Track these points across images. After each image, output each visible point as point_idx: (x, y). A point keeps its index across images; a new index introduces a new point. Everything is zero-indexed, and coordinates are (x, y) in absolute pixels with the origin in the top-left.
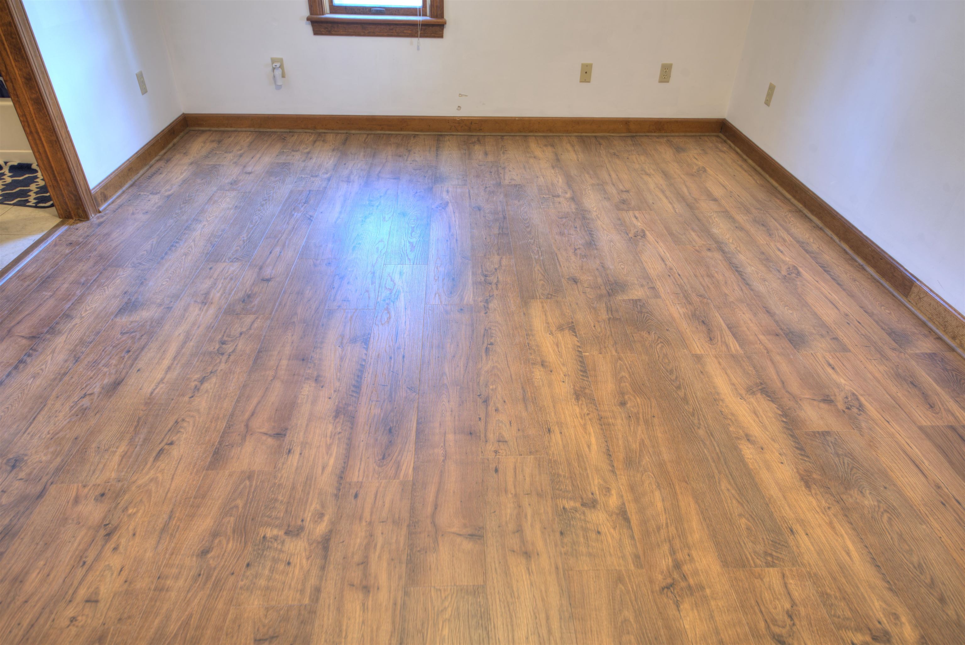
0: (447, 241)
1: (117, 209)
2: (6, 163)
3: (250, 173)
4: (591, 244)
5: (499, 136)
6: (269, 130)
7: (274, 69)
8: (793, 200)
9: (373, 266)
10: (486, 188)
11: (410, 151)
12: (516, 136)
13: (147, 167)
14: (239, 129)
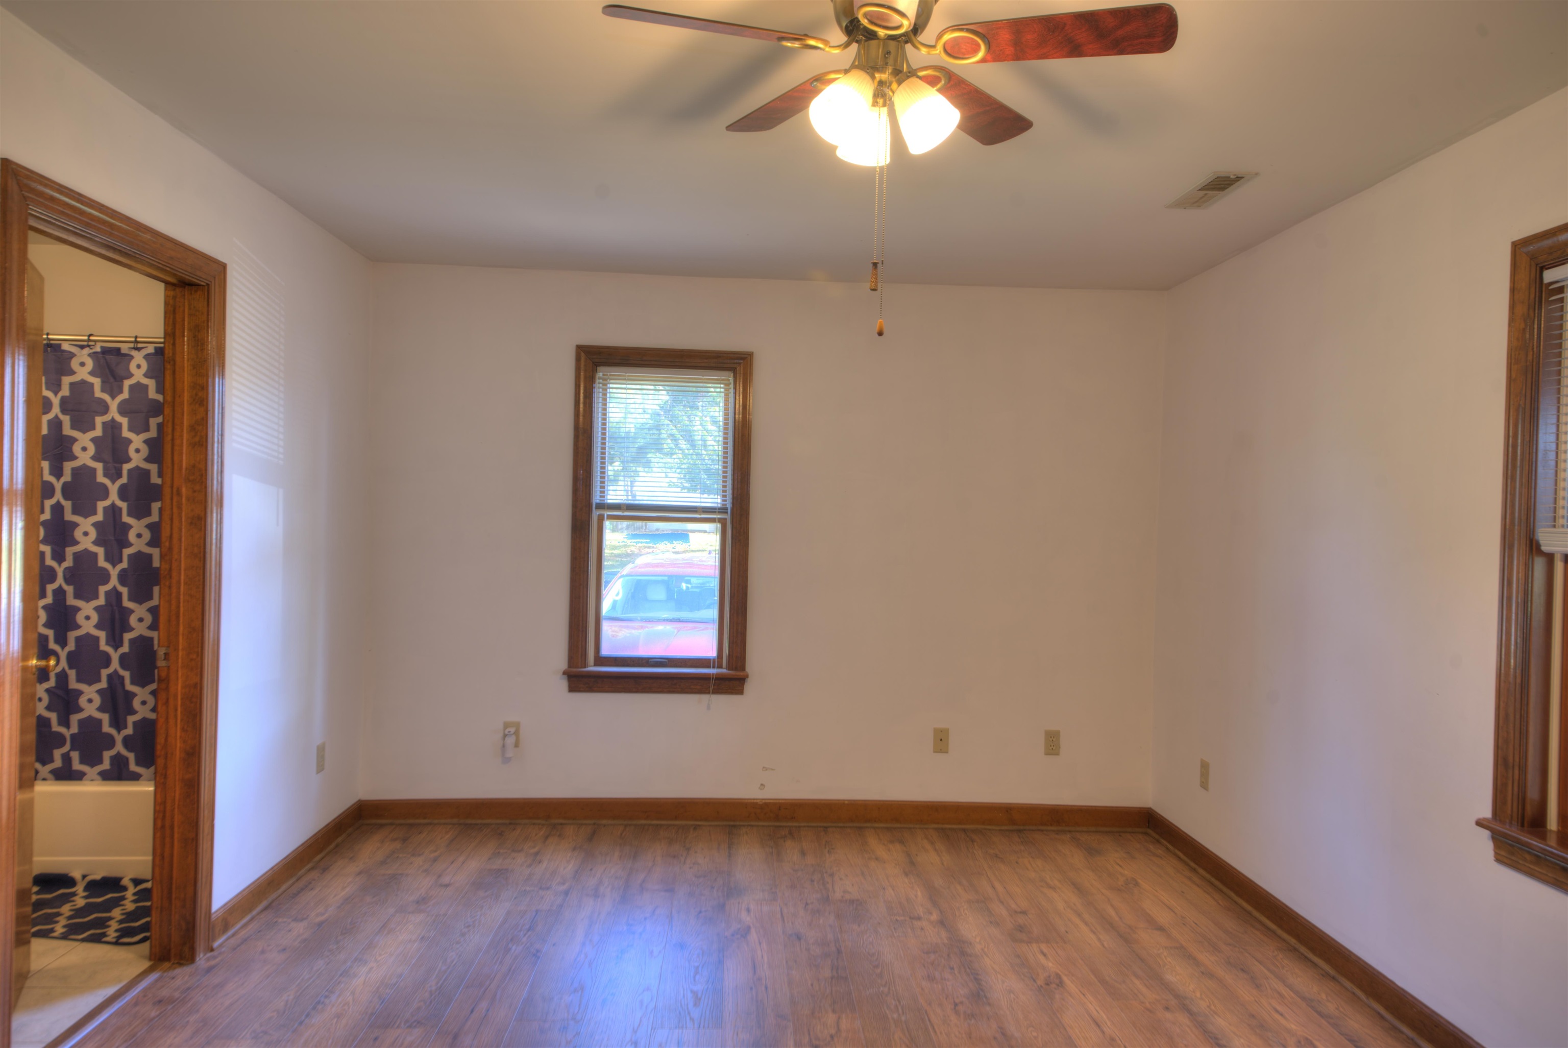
0: (751, 989)
1: (239, 946)
2: (84, 877)
3: (447, 886)
4: (979, 995)
5: (820, 827)
6: (479, 821)
7: (505, 736)
8: (1280, 932)
9: (635, 1032)
10: (807, 904)
11: (688, 849)
12: (846, 827)
13: (294, 879)
14: (436, 821)
